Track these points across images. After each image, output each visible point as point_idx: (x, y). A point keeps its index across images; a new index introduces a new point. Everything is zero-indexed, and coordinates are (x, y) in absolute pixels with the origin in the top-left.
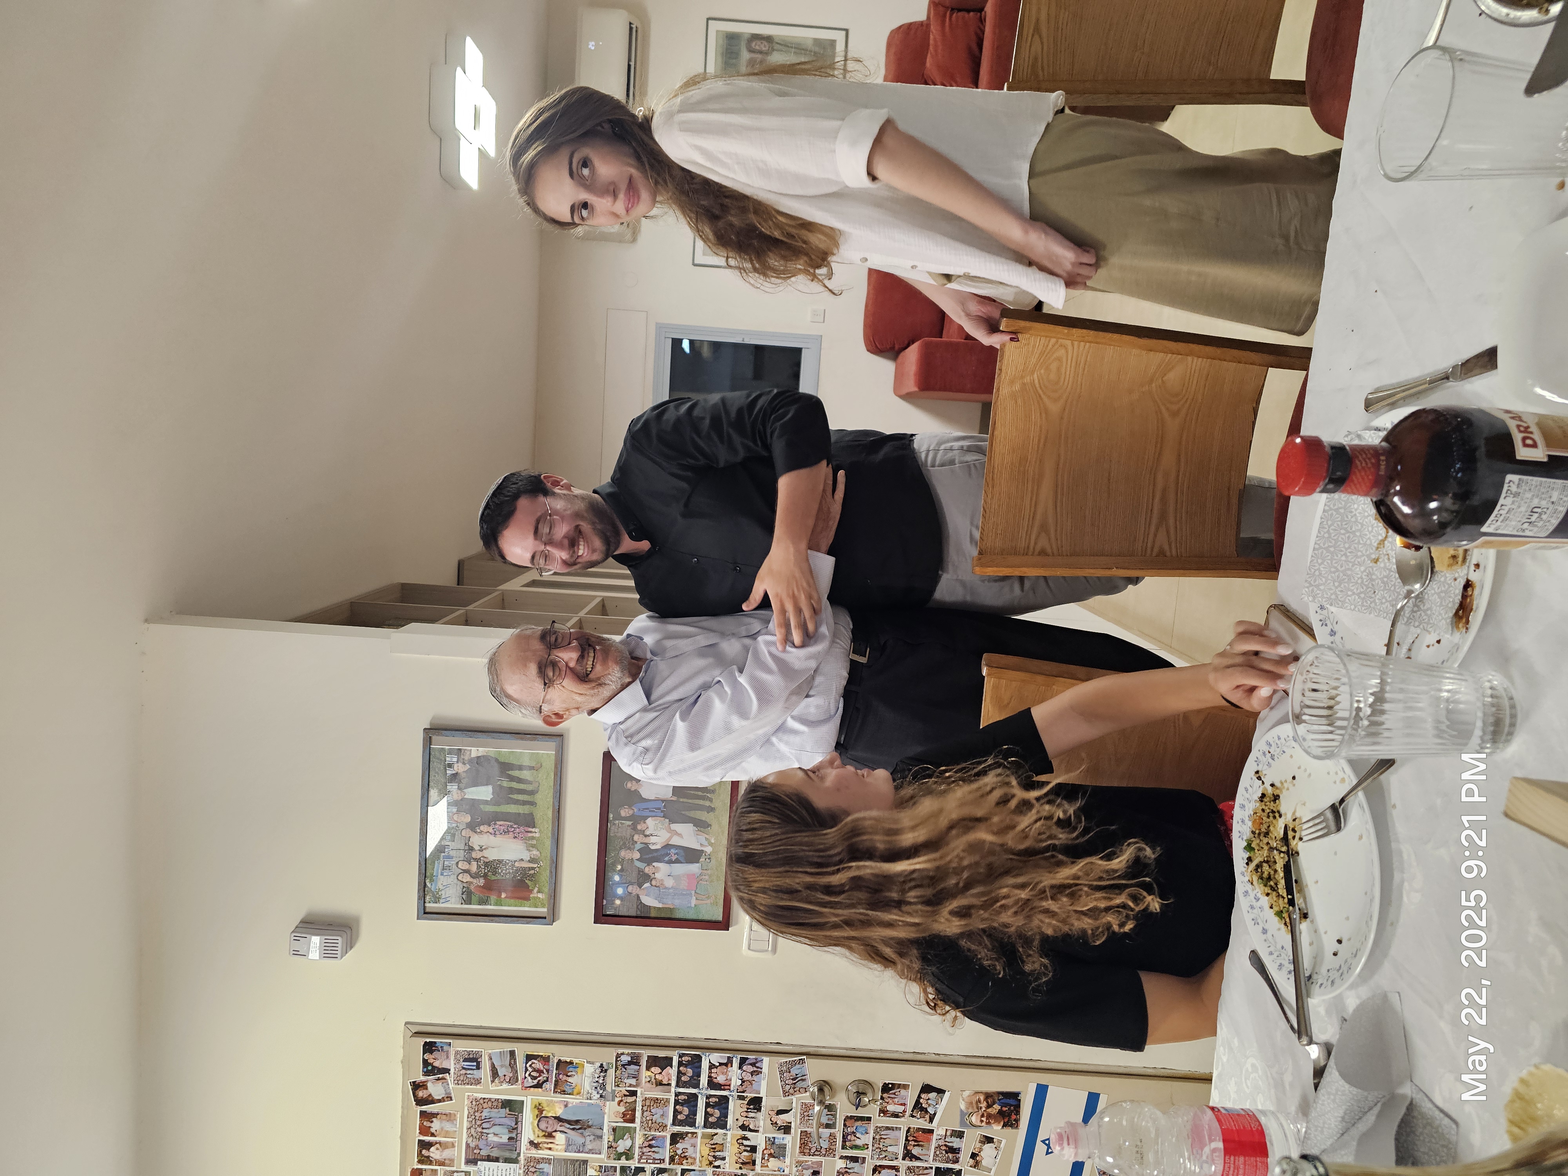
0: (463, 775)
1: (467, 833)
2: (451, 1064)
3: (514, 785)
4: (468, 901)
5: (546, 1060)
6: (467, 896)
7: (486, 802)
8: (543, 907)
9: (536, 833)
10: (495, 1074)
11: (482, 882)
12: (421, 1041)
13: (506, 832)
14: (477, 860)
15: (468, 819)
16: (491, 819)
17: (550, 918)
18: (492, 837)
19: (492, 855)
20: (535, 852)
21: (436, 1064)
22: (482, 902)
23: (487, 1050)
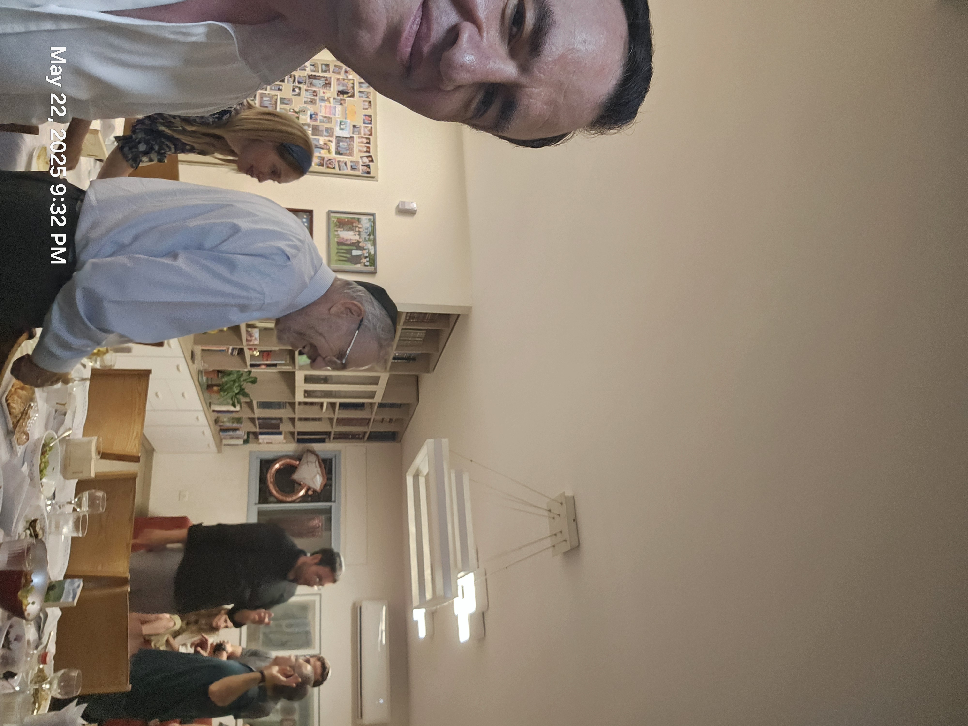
0: (363, 258)
1: (360, 240)
2: (361, 168)
3: (345, 255)
4: (358, 219)
5: (328, 167)
6: (359, 220)
7: (355, 249)
8: (332, 216)
9: (336, 240)
10: (346, 164)
11: (354, 224)
12: (372, 175)
13: (347, 240)
14: (356, 231)
15: (360, 244)
16: (353, 244)
17: (330, 212)
18: (352, 238)
19: (351, 233)
20: (336, 233)
21: (366, 168)
22: (354, 218)
23: (349, 171)
